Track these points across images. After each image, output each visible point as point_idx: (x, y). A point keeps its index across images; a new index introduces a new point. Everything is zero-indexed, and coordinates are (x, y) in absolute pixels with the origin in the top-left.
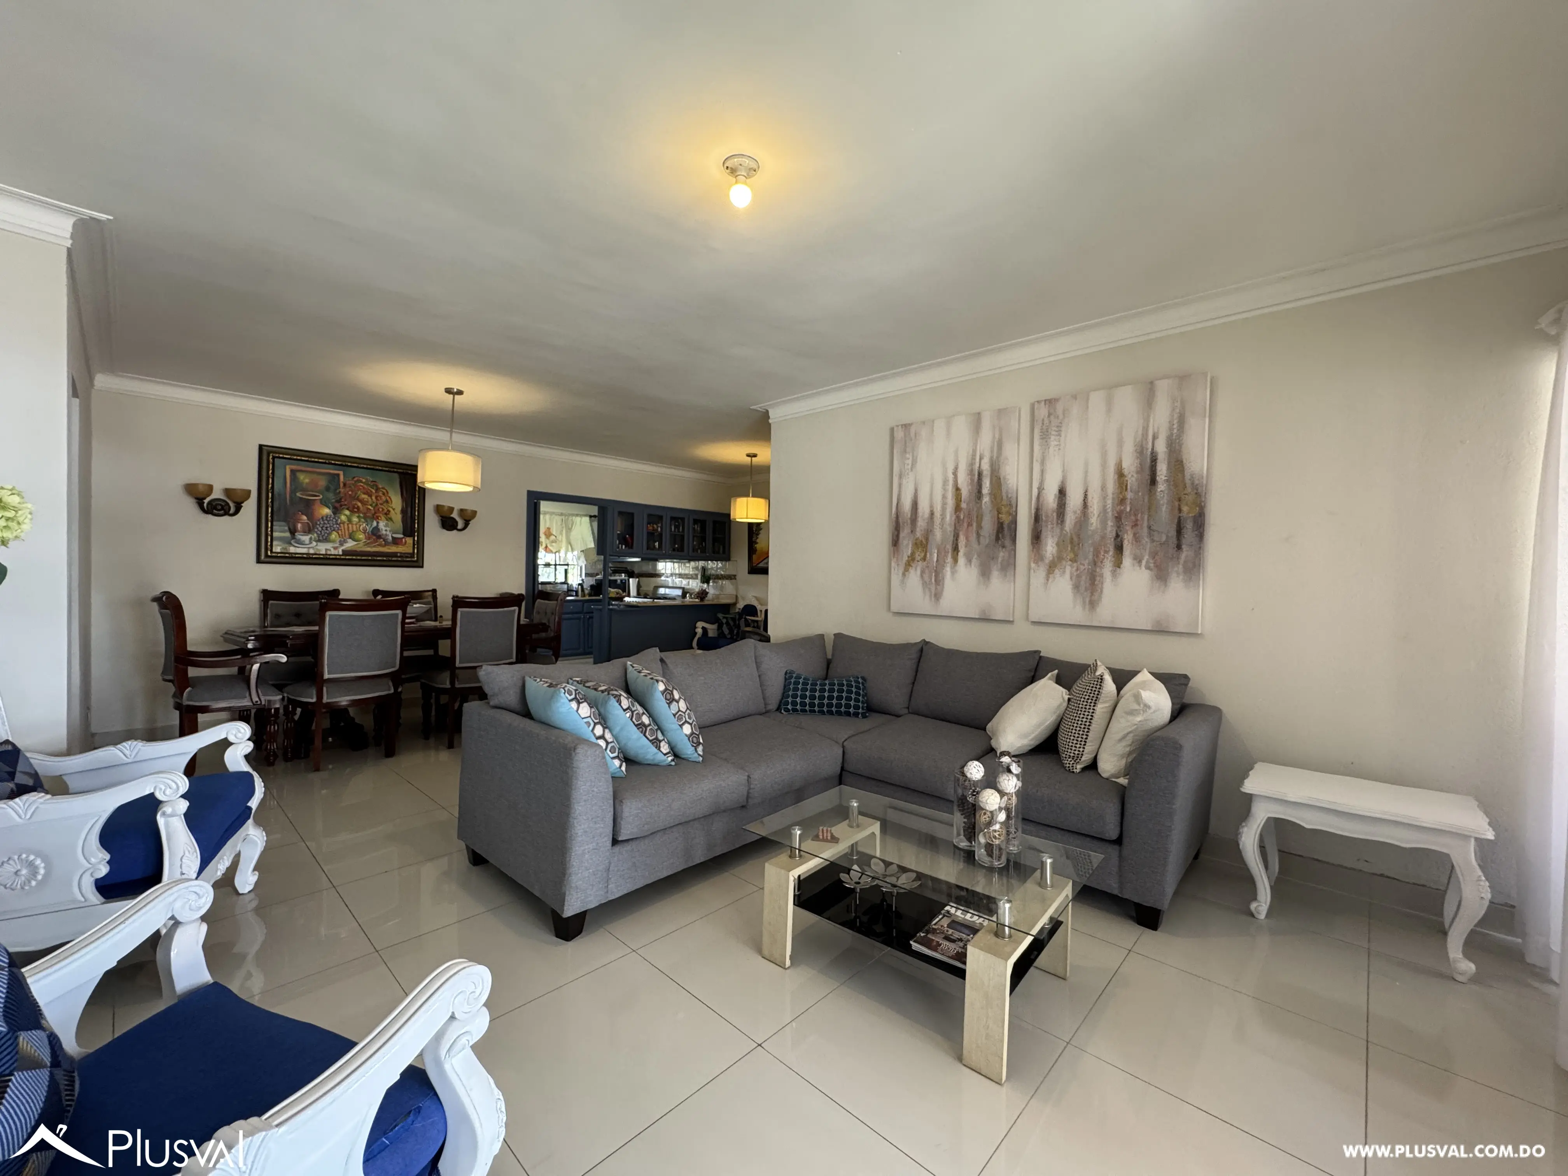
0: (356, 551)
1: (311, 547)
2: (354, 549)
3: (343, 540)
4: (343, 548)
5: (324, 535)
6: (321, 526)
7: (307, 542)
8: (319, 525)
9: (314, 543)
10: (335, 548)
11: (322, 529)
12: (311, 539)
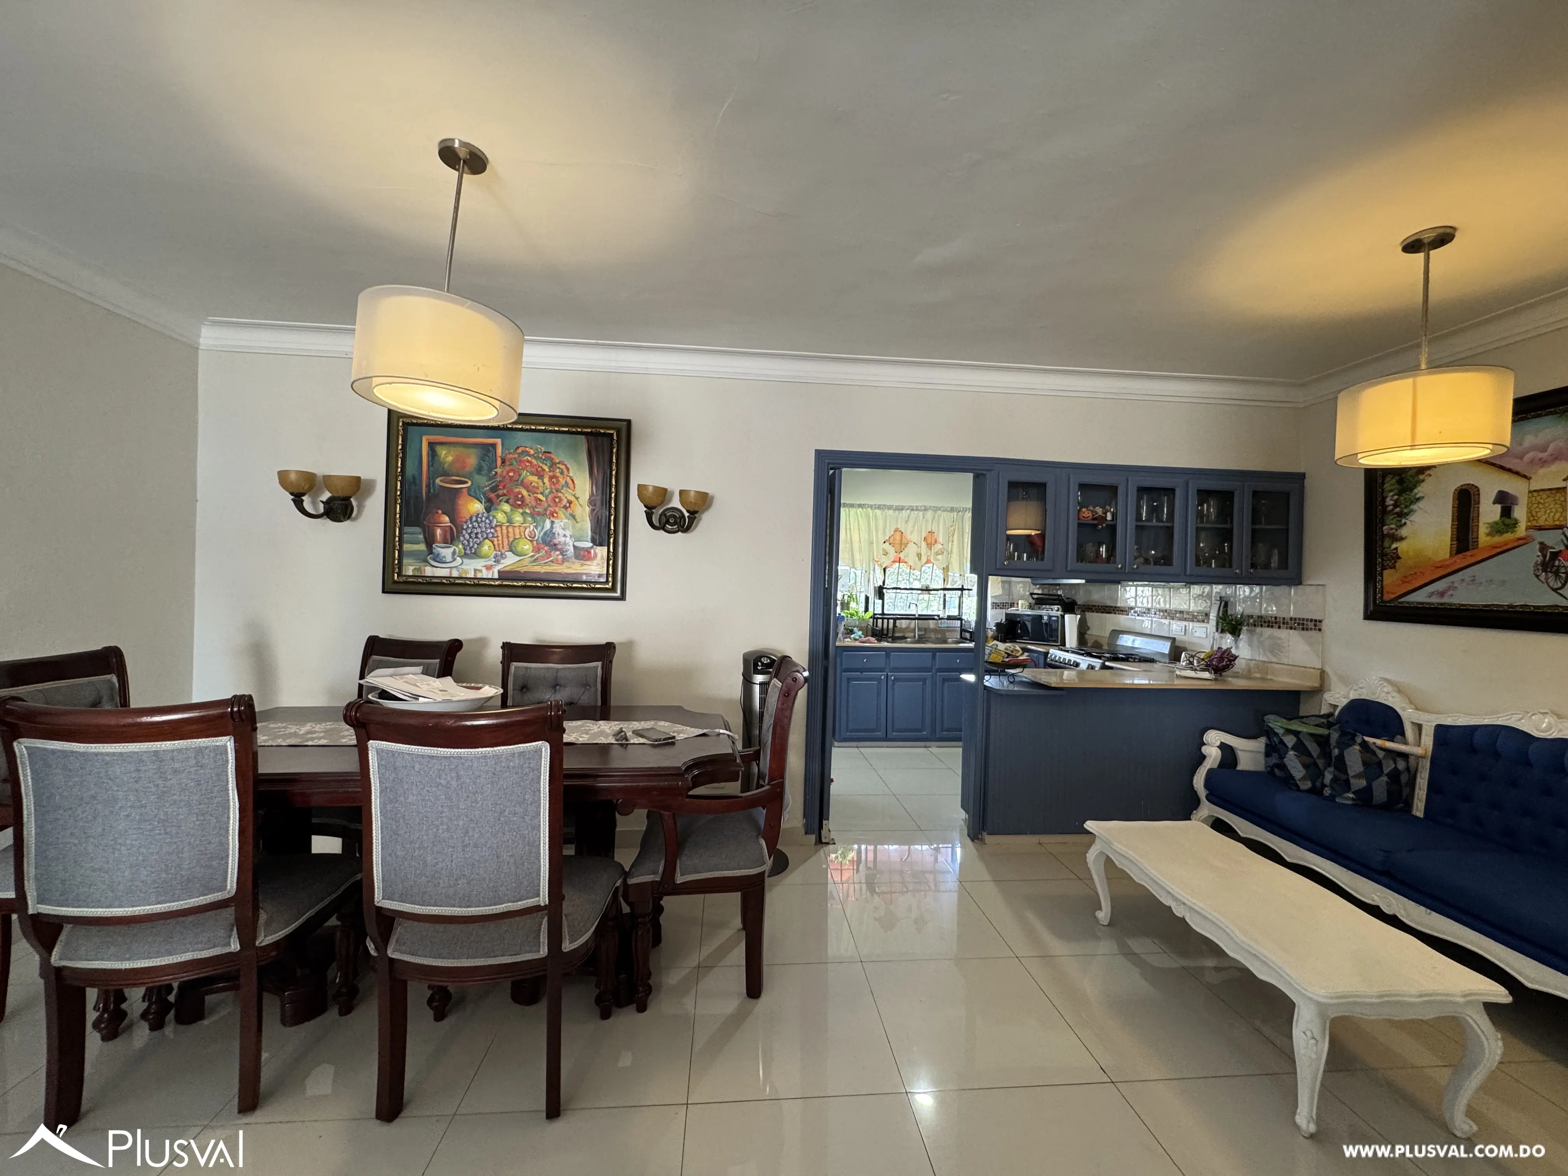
0: (519, 572)
1: (455, 567)
2: (514, 568)
3: (499, 553)
4: (500, 567)
5: (473, 547)
6: (469, 531)
7: (449, 559)
8: (466, 530)
9: (459, 560)
10: (489, 568)
11: (471, 537)
12: (454, 553)
